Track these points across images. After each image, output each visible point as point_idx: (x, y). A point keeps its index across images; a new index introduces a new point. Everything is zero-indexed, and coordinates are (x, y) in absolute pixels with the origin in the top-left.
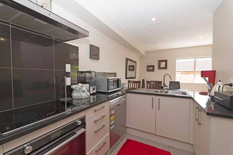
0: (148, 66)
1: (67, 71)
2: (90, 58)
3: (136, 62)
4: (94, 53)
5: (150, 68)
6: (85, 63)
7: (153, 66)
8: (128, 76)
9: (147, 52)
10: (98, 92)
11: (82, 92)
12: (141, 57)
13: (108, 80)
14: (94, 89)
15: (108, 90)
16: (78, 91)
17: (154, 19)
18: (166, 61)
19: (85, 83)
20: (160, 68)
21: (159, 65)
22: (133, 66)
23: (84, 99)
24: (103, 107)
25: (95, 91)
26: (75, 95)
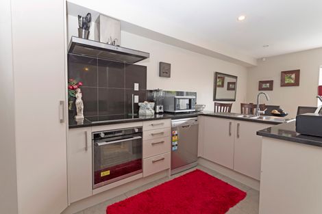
0: (260, 82)
1: (135, 89)
2: (160, 76)
3: (236, 77)
4: (165, 70)
5: (265, 86)
6: (154, 82)
7: (271, 82)
8: (217, 98)
9: (260, 60)
10: (165, 112)
11: (147, 109)
12: (249, 68)
13: (175, 98)
14: (160, 108)
15: (175, 110)
16: (143, 108)
17: (242, 18)
18: (297, 72)
19: (152, 101)
20: (283, 84)
21: (283, 80)
22: (234, 83)
23: (148, 116)
24: (162, 124)
25: (162, 111)
26: (141, 111)
